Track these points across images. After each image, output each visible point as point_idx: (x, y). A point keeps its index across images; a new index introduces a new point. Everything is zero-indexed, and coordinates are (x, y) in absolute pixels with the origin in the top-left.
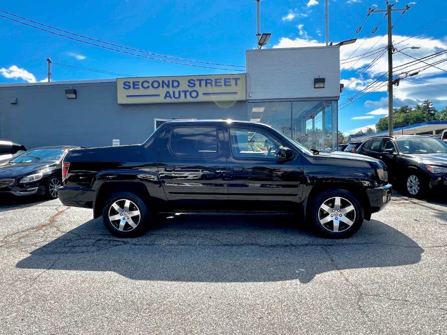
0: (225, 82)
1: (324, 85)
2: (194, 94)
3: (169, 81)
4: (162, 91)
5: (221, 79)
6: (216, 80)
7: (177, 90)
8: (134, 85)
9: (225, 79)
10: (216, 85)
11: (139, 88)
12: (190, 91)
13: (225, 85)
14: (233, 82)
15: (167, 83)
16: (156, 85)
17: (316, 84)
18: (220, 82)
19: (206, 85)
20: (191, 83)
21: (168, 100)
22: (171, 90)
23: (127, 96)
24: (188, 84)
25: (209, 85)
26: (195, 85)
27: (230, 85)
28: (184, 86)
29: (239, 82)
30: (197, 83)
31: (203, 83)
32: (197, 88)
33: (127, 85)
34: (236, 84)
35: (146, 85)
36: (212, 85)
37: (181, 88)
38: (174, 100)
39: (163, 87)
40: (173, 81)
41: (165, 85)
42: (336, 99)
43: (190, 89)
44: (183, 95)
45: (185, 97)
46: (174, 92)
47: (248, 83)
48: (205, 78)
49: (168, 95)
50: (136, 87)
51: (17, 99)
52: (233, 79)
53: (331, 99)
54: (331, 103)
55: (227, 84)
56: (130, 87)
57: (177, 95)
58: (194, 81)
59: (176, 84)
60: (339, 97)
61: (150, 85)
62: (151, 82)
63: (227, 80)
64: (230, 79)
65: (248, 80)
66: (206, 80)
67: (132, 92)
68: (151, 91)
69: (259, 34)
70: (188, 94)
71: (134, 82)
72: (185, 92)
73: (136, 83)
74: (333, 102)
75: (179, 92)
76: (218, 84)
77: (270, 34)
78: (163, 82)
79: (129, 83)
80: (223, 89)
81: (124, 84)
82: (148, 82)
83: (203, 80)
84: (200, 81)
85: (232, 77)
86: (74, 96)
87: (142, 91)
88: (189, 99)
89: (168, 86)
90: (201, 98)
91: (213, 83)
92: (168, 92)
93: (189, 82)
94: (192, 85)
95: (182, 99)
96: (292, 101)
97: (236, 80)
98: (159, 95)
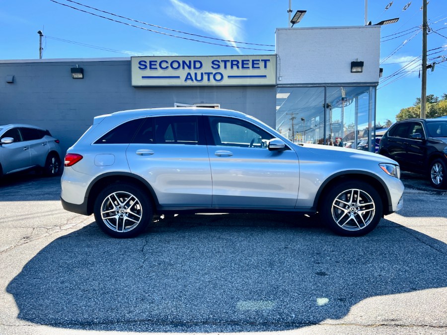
0: (253, 64)
1: (362, 69)
2: (218, 77)
3: (190, 62)
4: (183, 73)
5: (249, 60)
6: (243, 61)
7: (199, 72)
8: (151, 65)
9: (253, 61)
10: (243, 67)
11: (156, 68)
12: (214, 73)
13: (253, 67)
14: (262, 64)
15: (188, 64)
16: (175, 65)
17: (353, 68)
18: (248, 64)
19: (232, 67)
20: (215, 64)
21: (189, 83)
22: (192, 72)
23: (143, 77)
24: (212, 65)
25: (235, 67)
26: (219, 66)
27: (259, 67)
28: (207, 68)
29: (268, 63)
30: (222, 65)
31: (229, 65)
32: (222, 70)
33: (143, 65)
34: (265, 67)
35: (164, 65)
36: (238, 67)
37: (203, 70)
38: (195, 83)
39: (183, 68)
40: (195, 62)
41: (185, 66)
42: (374, 85)
43: (214, 71)
44: (205, 77)
45: (209, 80)
46: (196, 74)
47: (278, 66)
48: (231, 59)
49: (189, 77)
50: (153, 67)
51: (13, 77)
52: (262, 60)
53: (370, 85)
54: (369, 89)
55: (255, 66)
56: (146, 67)
57: (199, 78)
58: (219, 62)
59: (198, 65)
60: (378, 83)
61: (169, 65)
62: (170, 63)
63: (255, 62)
64: (259, 60)
65: (278, 62)
66: (232, 61)
67: (148, 72)
68: (170, 72)
69: (291, 11)
70: (211, 77)
71: (150, 62)
72: (209, 74)
73: (152, 63)
74: (371, 88)
75: (202, 74)
76: (245, 66)
77: (305, 11)
78: (184, 62)
79: (145, 62)
80: (251, 72)
81: (140, 63)
82: (167, 62)
83: (229, 61)
84: (225, 62)
85: (260, 58)
86: (81, 76)
87: (160, 72)
88: (213, 82)
89: (189, 67)
90: (226, 82)
91: (240, 65)
92: (189, 74)
93: (213, 63)
94: (216, 67)
95: (205, 82)
96: (325, 86)
97: (265, 61)
98: (179, 77)
